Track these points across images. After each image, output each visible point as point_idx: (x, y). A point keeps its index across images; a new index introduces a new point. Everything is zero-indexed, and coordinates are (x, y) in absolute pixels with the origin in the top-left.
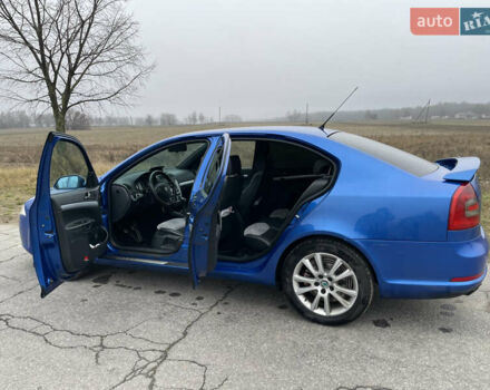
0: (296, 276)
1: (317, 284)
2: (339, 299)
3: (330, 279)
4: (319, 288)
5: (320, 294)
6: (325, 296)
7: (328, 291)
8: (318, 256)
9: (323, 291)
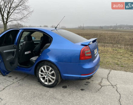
0: (40, 72)
1: (45, 75)
2: (51, 79)
3: (49, 74)
4: (46, 76)
5: (46, 78)
6: (47, 79)
7: (48, 77)
8: (45, 67)
9: (47, 77)
